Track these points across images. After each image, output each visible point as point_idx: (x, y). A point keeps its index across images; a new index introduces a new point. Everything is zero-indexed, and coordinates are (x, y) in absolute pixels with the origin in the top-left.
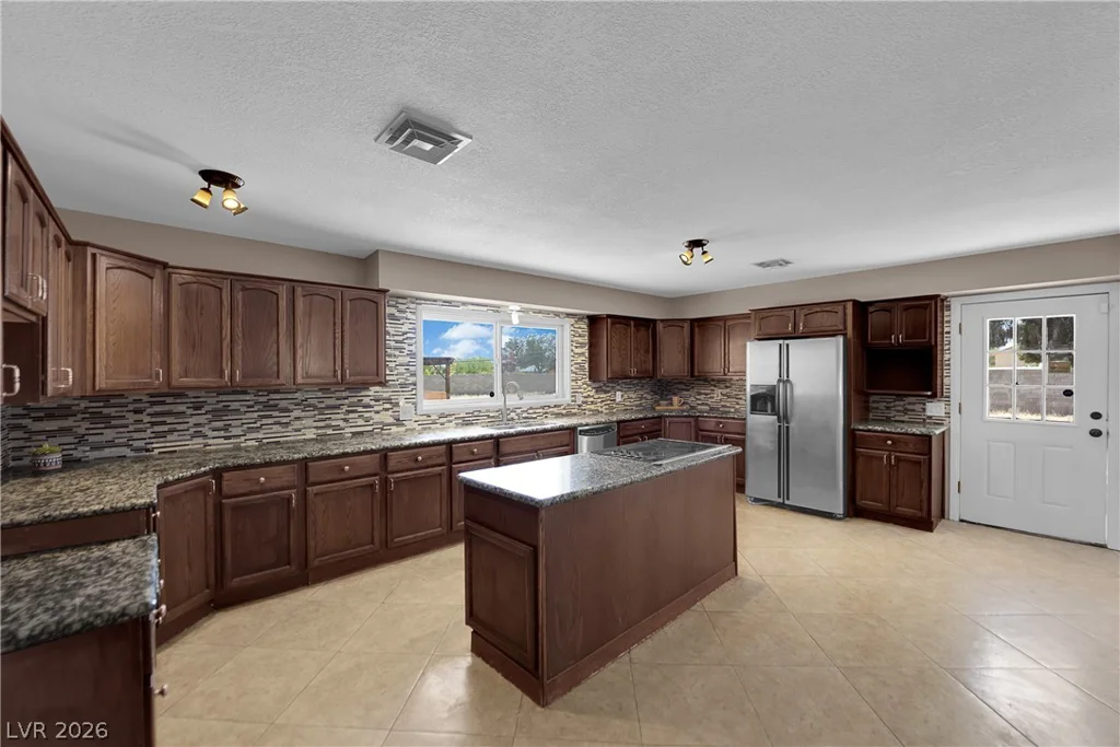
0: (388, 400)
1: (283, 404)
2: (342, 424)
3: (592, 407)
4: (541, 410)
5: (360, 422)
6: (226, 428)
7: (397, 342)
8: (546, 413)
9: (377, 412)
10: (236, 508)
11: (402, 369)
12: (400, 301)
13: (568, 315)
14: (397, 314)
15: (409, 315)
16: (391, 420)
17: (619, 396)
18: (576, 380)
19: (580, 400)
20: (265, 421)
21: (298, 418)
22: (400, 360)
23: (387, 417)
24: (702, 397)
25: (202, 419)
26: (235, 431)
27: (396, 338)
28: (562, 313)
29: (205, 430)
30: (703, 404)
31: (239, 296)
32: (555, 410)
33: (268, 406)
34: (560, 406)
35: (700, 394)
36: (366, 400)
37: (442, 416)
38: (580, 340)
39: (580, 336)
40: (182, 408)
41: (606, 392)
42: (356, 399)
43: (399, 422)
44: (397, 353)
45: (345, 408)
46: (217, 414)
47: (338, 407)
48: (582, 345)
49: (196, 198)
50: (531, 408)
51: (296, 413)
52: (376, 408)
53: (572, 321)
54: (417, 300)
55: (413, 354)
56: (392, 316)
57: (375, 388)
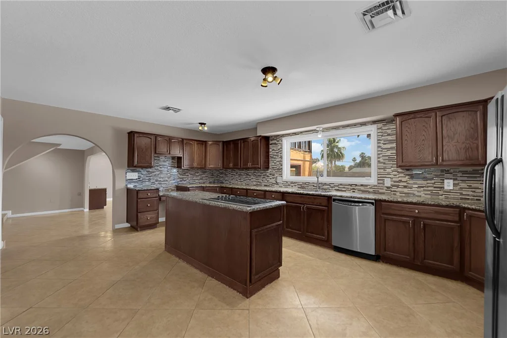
0: (274, 175)
1: (250, 174)
2: (261, 181)
3: (406, 190)
4: (349, 187)
5: (266, 182)
6: (240, 179)
7: (277, 153)
8: (354, 189)
9: (271, 179)
11: (278, 163)
12: (278, 137)
13: (374, 122)
14: (277, 142)
15: (280, 142)
16: (275, 182)
17: (449, 184)
18: (384, 169)
19: (388, 183)
20: (246, 178)
21: (252, 178)
22: (277, 160)
23: (273, 181)
25: (237, 176)
27: (276, 151)
29: (238, 179)
32: (362, 188)
33: (247, 174)
34: (367, 186)
36: (268, 174)
37: (292, 183)
38: (389, 138)
39: (389, 135)
40: (235, 173)
41: (425, 179)
42: (265, 174)
43: (277, 183)
44: (277, 157)
45: (262, 176)
46: (239, 175)
47: (260, 176)
48: (390, 142)
50: (341, 185)
51: (252, 177)
52: (270, 177)
53: (380, 125)
54: (283, 136)
55: (281, 157)
56: (275, 144)
57: (270, 170)
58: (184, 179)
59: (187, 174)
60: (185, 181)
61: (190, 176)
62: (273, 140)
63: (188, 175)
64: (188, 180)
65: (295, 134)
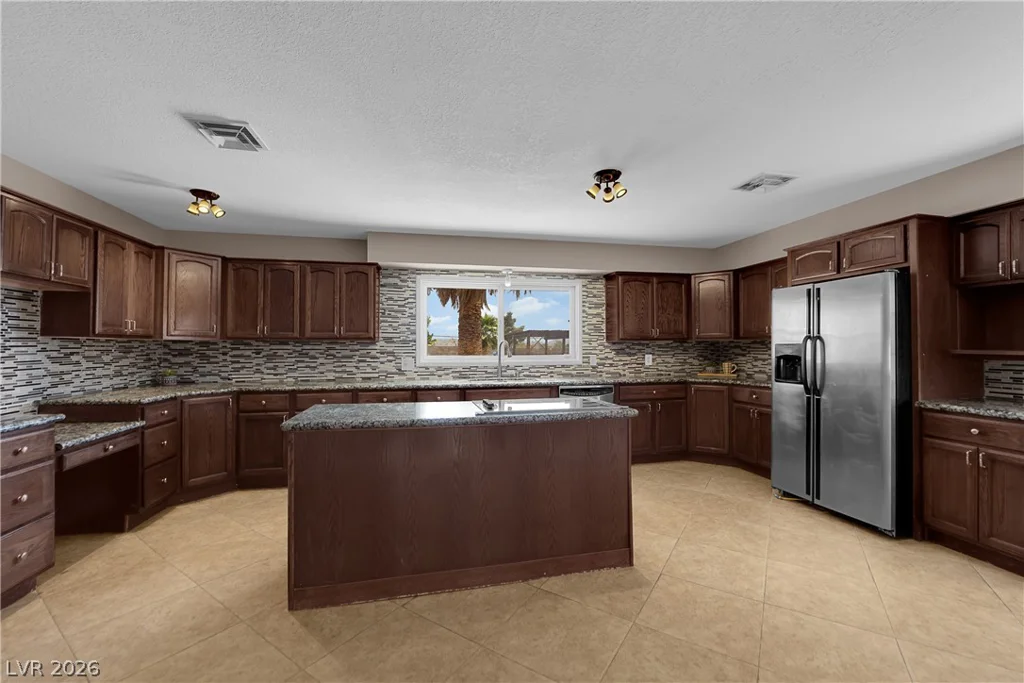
0: (391, 353)
1: (312, 353)
2: (355, 370)
3: (612, 369)
4: (545, 370)
5: (371, 371)
6: (274, 368)
7: (399, 306)
8: (552, 372)
9: (382, 363)
10: (249, 420)
11: (404, 328)
12: (403, 272)
13: (579, 276)
14: (400, 283)
15: (410, 284)
16: (395, 370)
17: (649, 360)
18: (590, 342)
19: (594, 361)
20: (300, 365)
21: (322, 364)
22: (401, 321)
23: (390, 367)
24: (759, 363)
25: (261, 361)
26: (280, 371)
27: (399, 303)
28: (571, 274)
29: (262, 368)
30: (760, 372)
31: (269, 275)
32: (563, 371)
33: (301, 354)
34: (569, 366)
35: (756, 360)
36: (373, 353)
37: (440, 369)
38: (595, 300)
39: (595, 296)
40: (248, 353)
41: (629, 355)
42: (365, 352)
43: (401, 372)
44: (399, 315)
45: (357, 358)
46: (270, 358)
47: (351, 357)
48: (597, 306)
49: (190, 209)
50: (534, 367)
51: (321, 360)
52: (381, 360)
53: (585, 281)
54: (418, 271)
55: (413, 316)
56: (395, 285)
57: (381, 343)
58: (67, 378)
59: (74, 358)
60: (68, 383)
61: (85, 364)
62: (391, 276)
63: (78, 363)
64: (77, 382)
65: (448, 272)
